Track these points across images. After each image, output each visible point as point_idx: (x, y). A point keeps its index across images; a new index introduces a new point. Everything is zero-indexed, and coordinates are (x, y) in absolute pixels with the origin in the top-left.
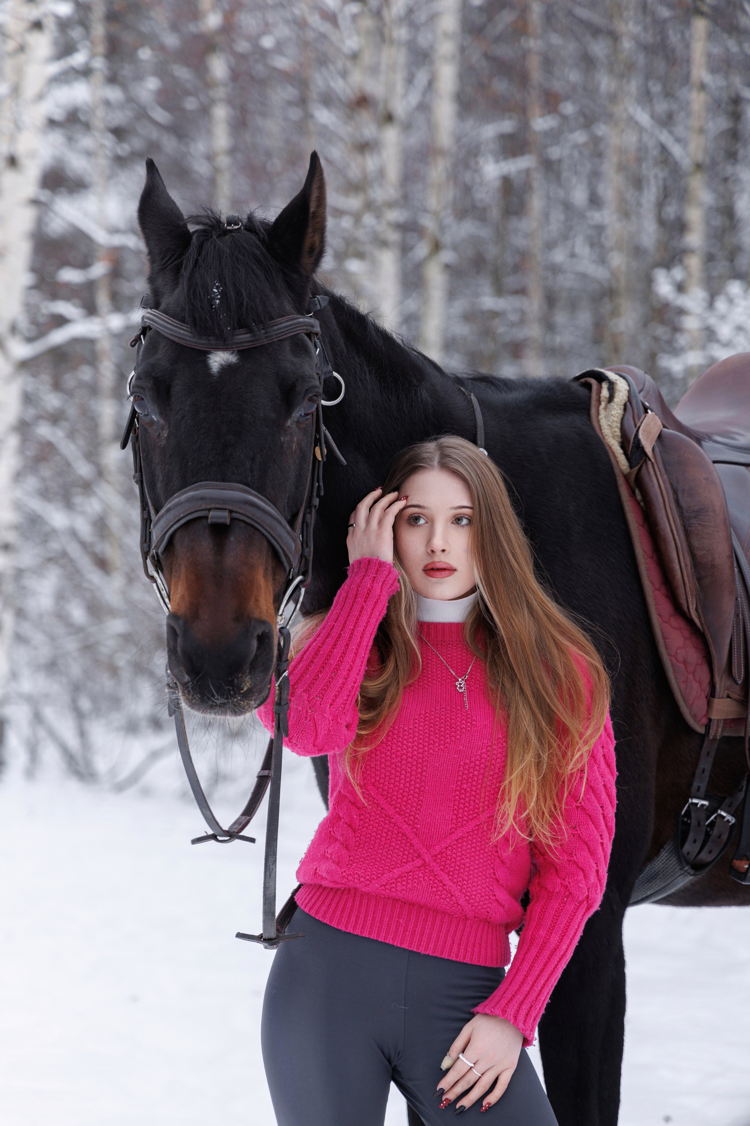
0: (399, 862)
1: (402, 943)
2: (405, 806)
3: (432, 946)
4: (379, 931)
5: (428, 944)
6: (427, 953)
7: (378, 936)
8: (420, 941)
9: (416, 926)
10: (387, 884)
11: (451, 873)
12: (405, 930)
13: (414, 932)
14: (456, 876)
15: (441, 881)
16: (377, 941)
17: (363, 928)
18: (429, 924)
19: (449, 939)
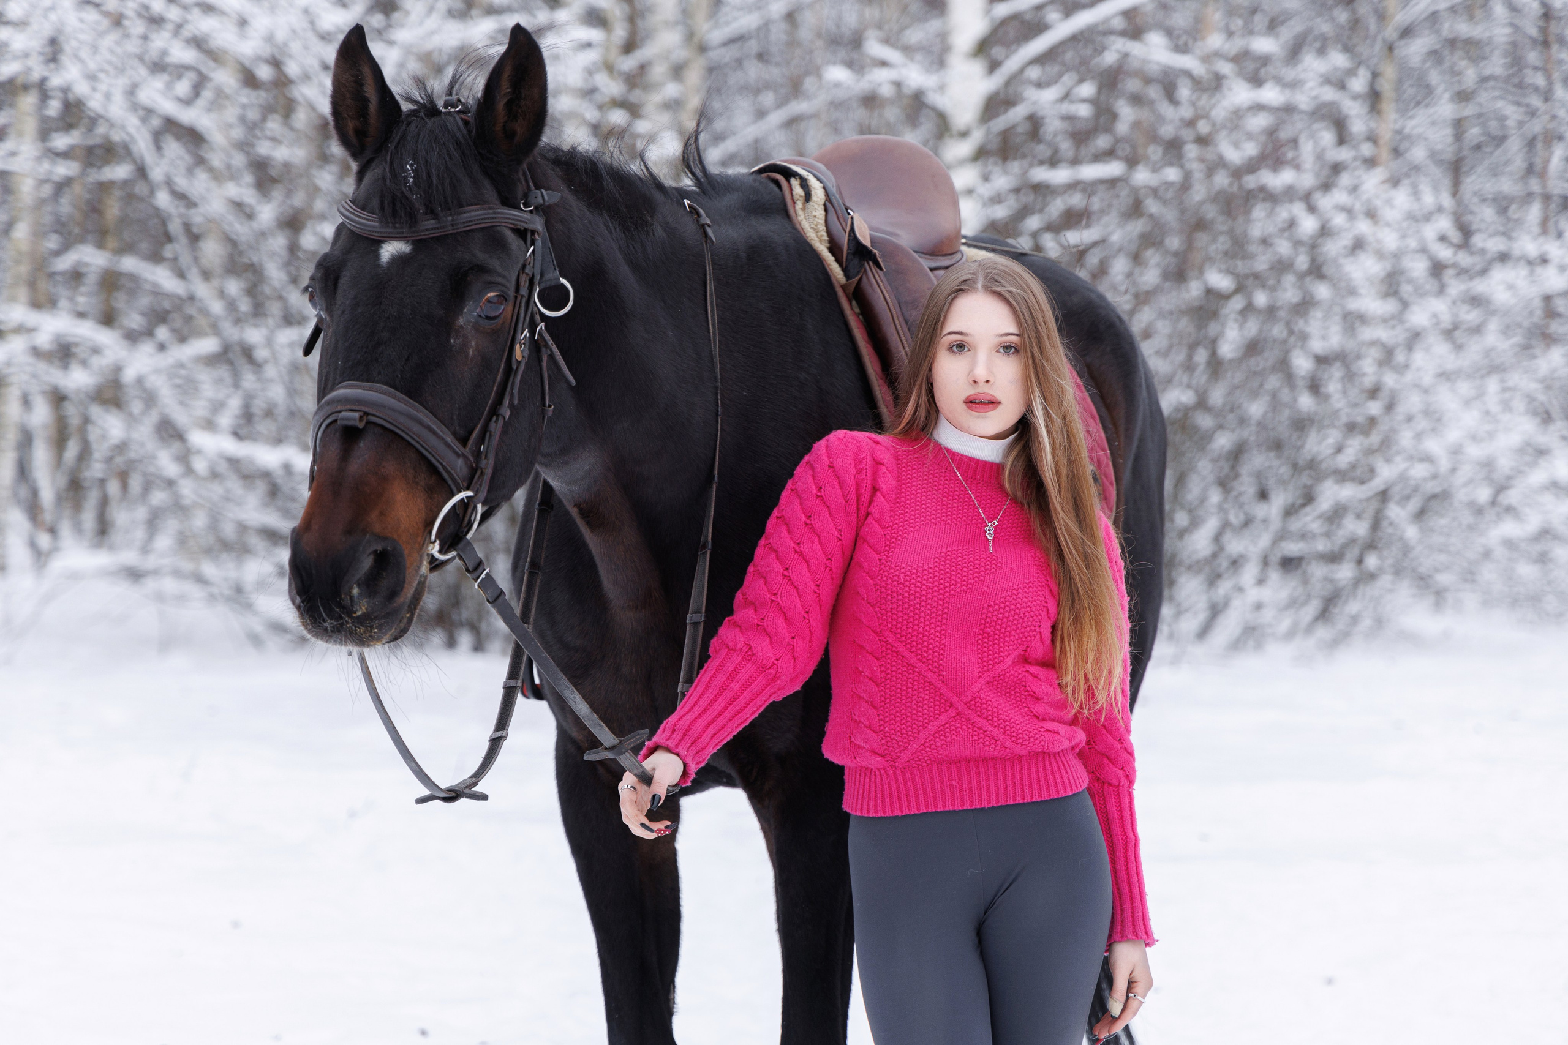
0: (932, 714)
1: (963, 805)
2: (927, 652)
3: (993, 797)
4: (935, 800)
5: (989, 796)
6: (991, 805)
7: (936, 807)
8: (980, 796)
9: (970, 782)
10: (925, 742)
11: (990, 718)
12: (961, 791)
13: (970, 789)
14: (995, 719)
15: (980, 728)
16: (936, 812)
17: (918, 804)
18: (983, 775)
19: (1009, 783)
